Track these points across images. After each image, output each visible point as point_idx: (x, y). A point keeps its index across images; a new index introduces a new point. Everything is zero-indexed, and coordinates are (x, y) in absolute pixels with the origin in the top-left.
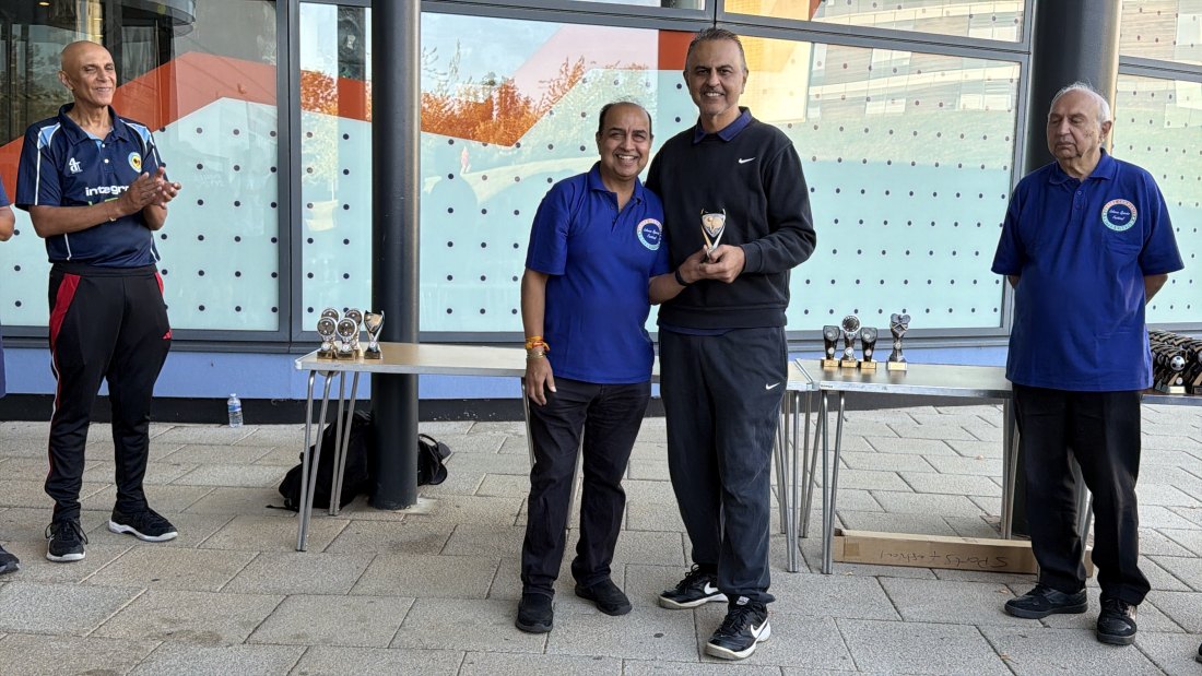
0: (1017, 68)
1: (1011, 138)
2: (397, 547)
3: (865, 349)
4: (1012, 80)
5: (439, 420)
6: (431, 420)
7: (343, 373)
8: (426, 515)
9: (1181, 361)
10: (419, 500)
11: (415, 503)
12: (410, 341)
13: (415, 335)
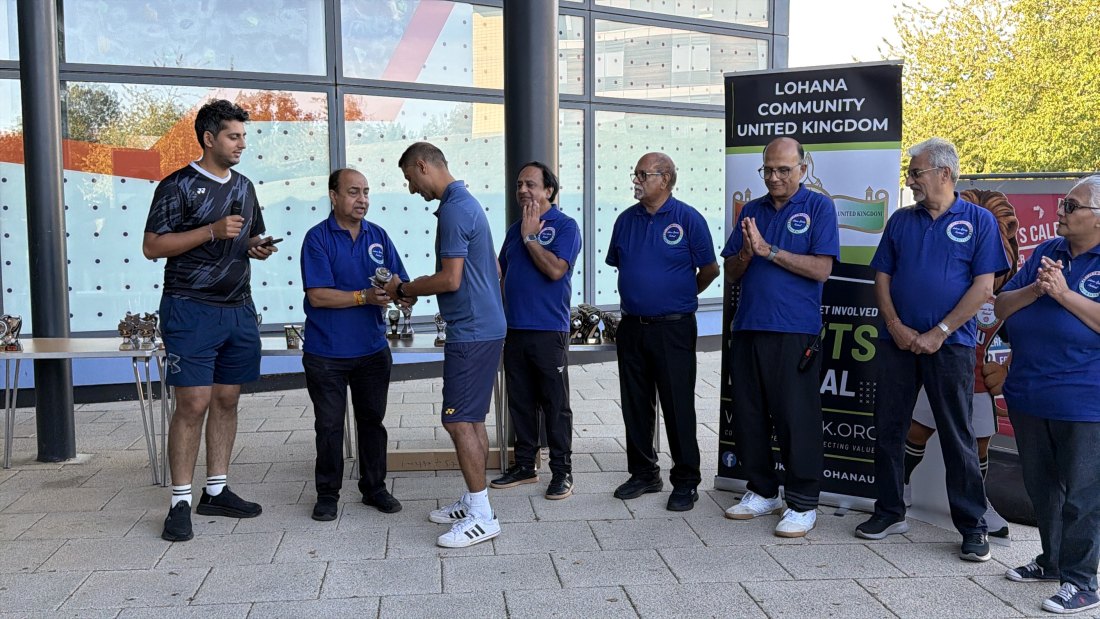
0: (581, 113)
1: (582, 166)
2: (47, 485)
3: (392, 325)
4: (578, 123)
5: (123, 400)
6: (115, 400)
7: (8, 361)
8: (81, 464)
9: (578, 323)
10: (78, 455)
11: (74, 456)
12: (62, 336)
13: (66, 331)
